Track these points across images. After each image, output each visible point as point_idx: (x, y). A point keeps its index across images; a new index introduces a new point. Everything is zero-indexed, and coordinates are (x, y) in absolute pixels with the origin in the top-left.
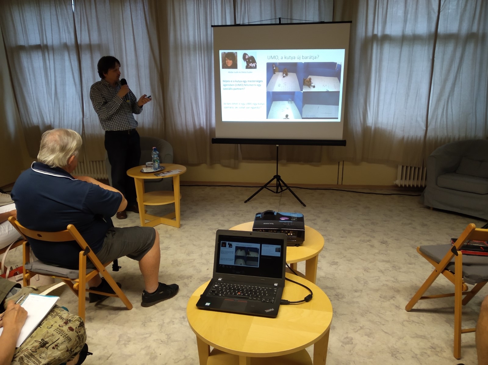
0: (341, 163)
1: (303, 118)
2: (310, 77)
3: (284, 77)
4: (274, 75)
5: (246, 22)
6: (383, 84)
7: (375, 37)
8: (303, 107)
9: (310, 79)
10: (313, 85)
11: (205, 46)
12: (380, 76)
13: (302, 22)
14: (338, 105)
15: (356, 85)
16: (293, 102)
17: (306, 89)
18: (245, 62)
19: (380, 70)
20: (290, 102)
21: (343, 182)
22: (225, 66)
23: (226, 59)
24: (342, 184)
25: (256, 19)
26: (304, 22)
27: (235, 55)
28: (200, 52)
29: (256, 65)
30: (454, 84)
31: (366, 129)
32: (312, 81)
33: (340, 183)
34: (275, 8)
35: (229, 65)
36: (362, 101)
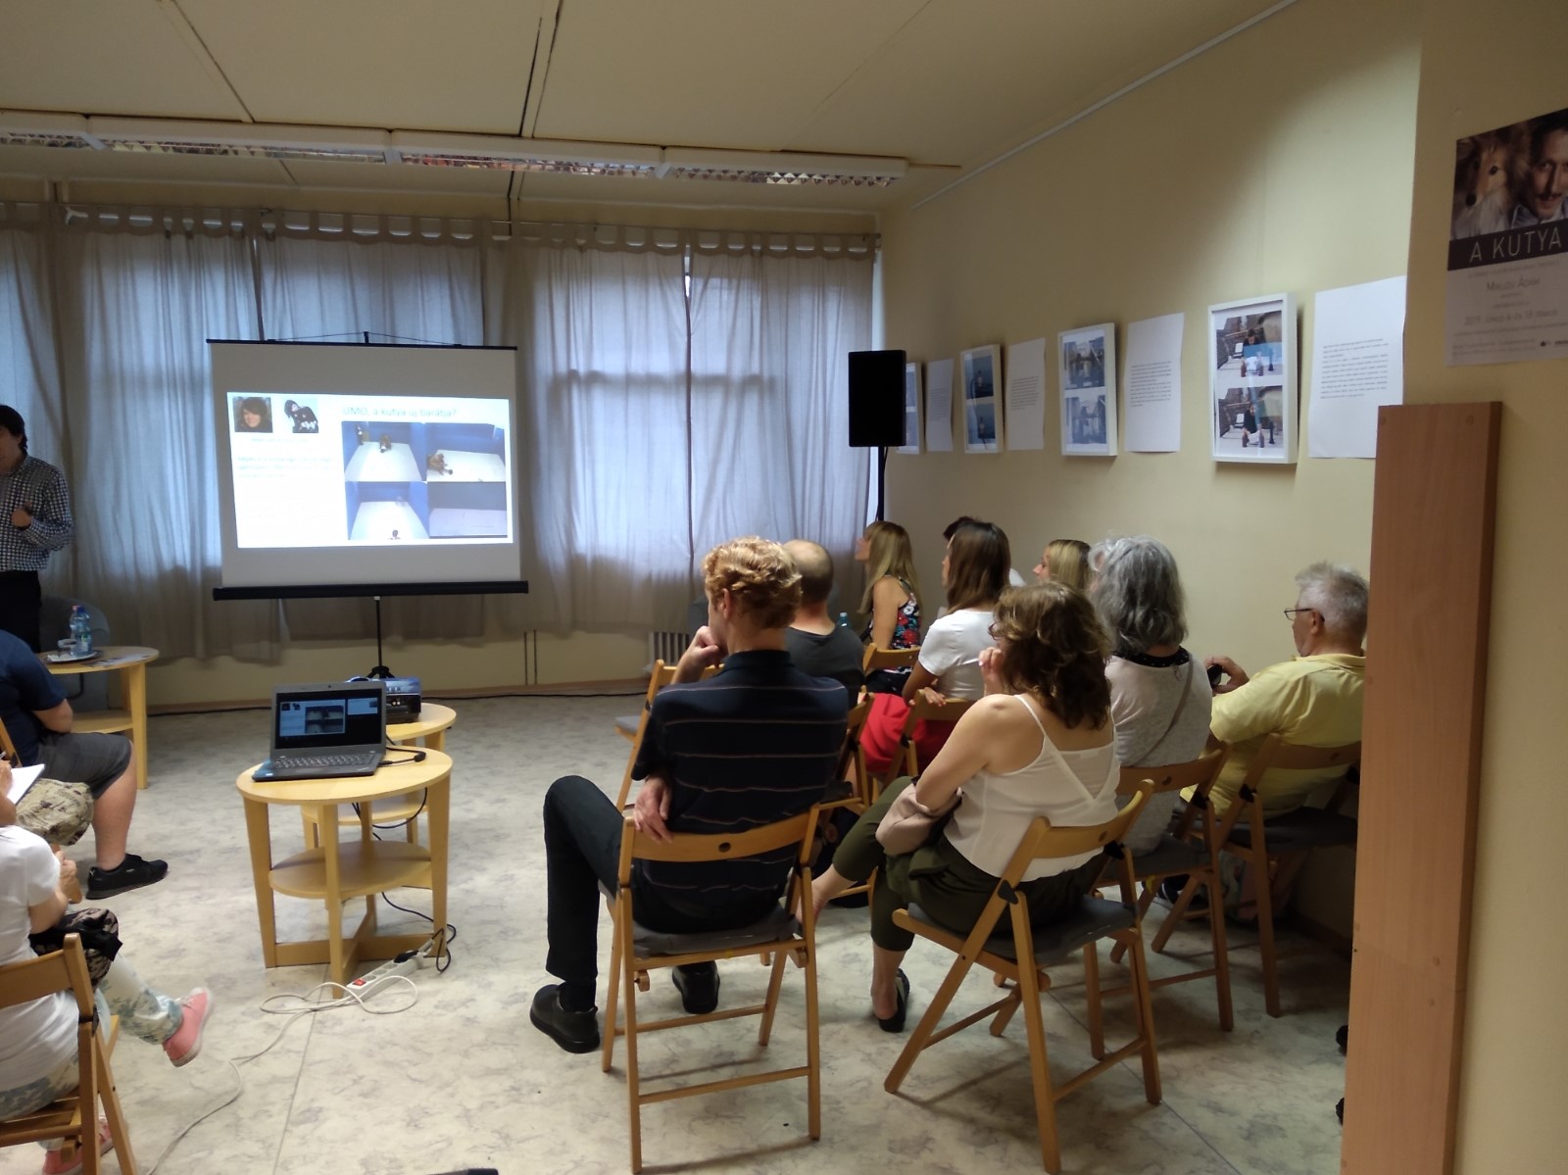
0: (530, 636)
1: (431, 538)
2: (440, 452)
3: (383, 451)
4: (360, 448)
5: (288, 336)
6: (600, 468)
7: (573, 375)
8: (430, 513)
9: (441, 457)
10: (447, 468)
11: (187, 379)
12: (592, 453)
13: (418, 343)
14: (505, 508)
15: (544, 470)
16: (406, 503)
17: (433, 477)
18: (292, 419)
19: (589, 439)
20: (399, 503)
21: (538, 678)
22: (243, 427)
23: (245, 411)
24: (536, 682)
25: (311, 331)
26: (422, 343)
27: (267, 403)
28: (172, 393)
29: (317, 427)
30: (732, 469)
31: (575, 562)
32: (446, 461)
33: (531, 681)
34: (355, 305)
35: (253, 425)
36: (560, 501)
